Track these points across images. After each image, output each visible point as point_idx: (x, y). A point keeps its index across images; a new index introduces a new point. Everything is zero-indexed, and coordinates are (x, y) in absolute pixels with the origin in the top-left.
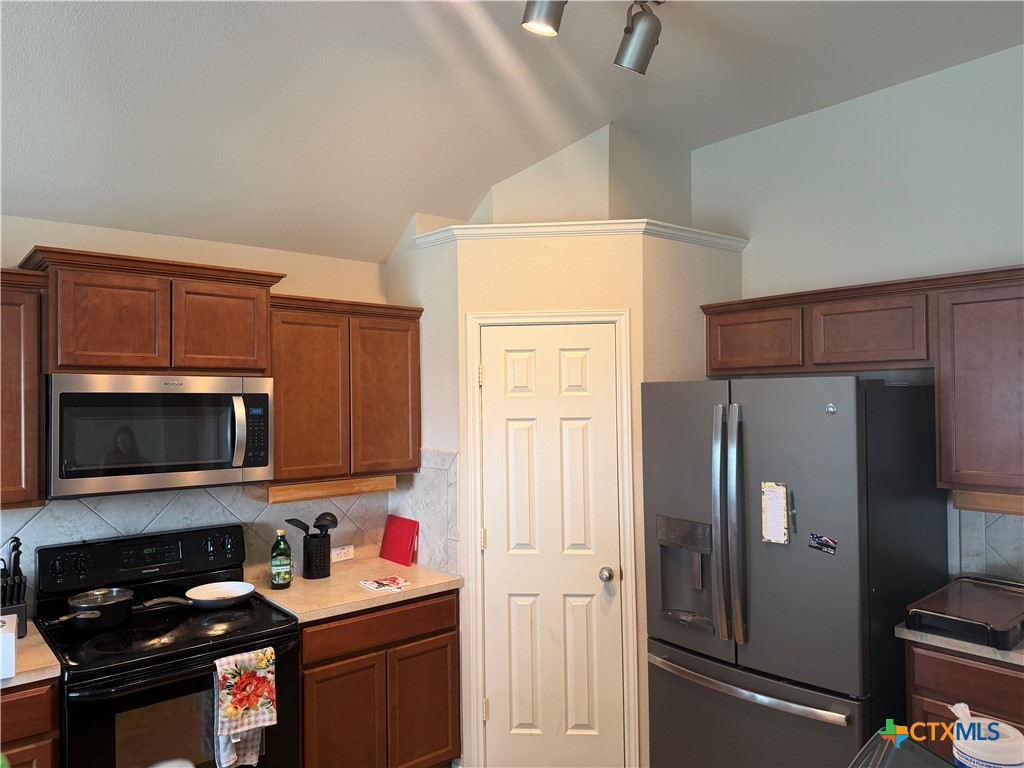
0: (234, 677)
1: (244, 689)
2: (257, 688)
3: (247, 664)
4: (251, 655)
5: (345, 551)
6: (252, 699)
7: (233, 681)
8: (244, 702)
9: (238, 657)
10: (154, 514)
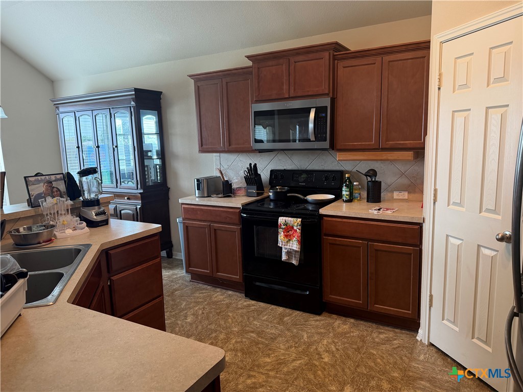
0: (284, 225)
1: (288, 232)
2: (293, 233)
3: (289, 222)
4: (292, 219)
5: (402, 194)
6: (292, 237)
7: (283, 227)
8: (288, 237)
9: (287, 218)
10: (310, 162)
